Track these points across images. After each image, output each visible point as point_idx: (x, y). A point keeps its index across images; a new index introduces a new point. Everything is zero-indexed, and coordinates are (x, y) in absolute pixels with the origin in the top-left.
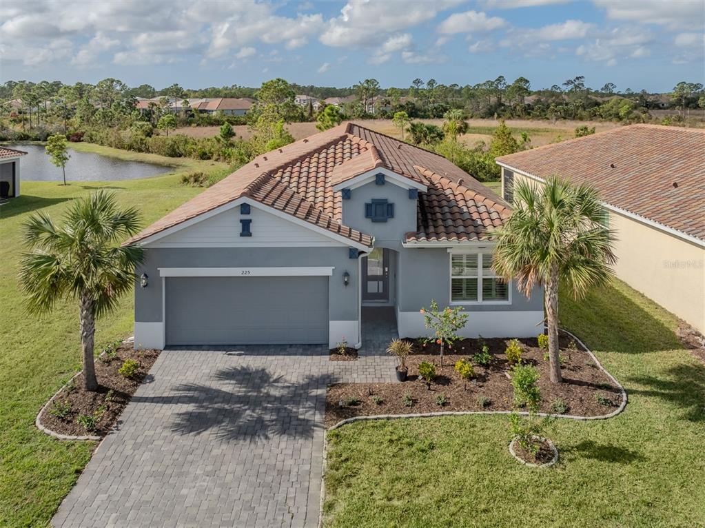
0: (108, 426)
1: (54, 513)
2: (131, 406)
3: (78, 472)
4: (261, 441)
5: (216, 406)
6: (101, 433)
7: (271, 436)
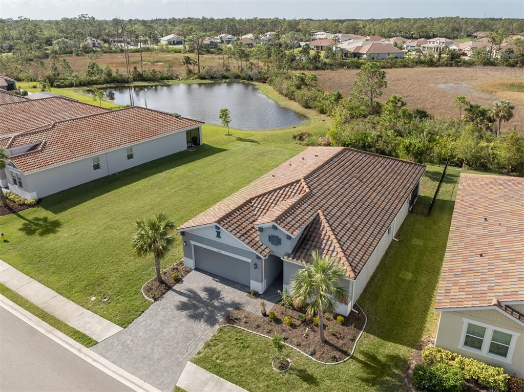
0: (159, 298)
1: (131, 323)
2: (170, 291)
3: (143, 312)
4: (197, 322)
5: (194, 302)
6: (156, 300)
7: (202, 321)
